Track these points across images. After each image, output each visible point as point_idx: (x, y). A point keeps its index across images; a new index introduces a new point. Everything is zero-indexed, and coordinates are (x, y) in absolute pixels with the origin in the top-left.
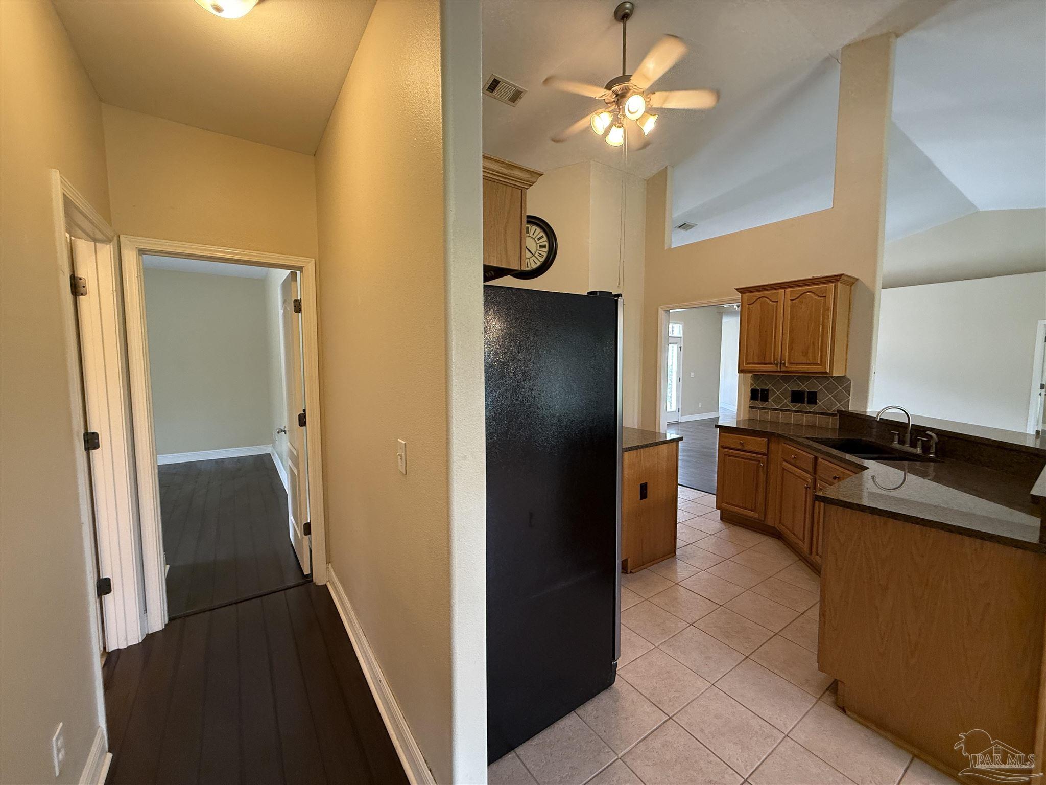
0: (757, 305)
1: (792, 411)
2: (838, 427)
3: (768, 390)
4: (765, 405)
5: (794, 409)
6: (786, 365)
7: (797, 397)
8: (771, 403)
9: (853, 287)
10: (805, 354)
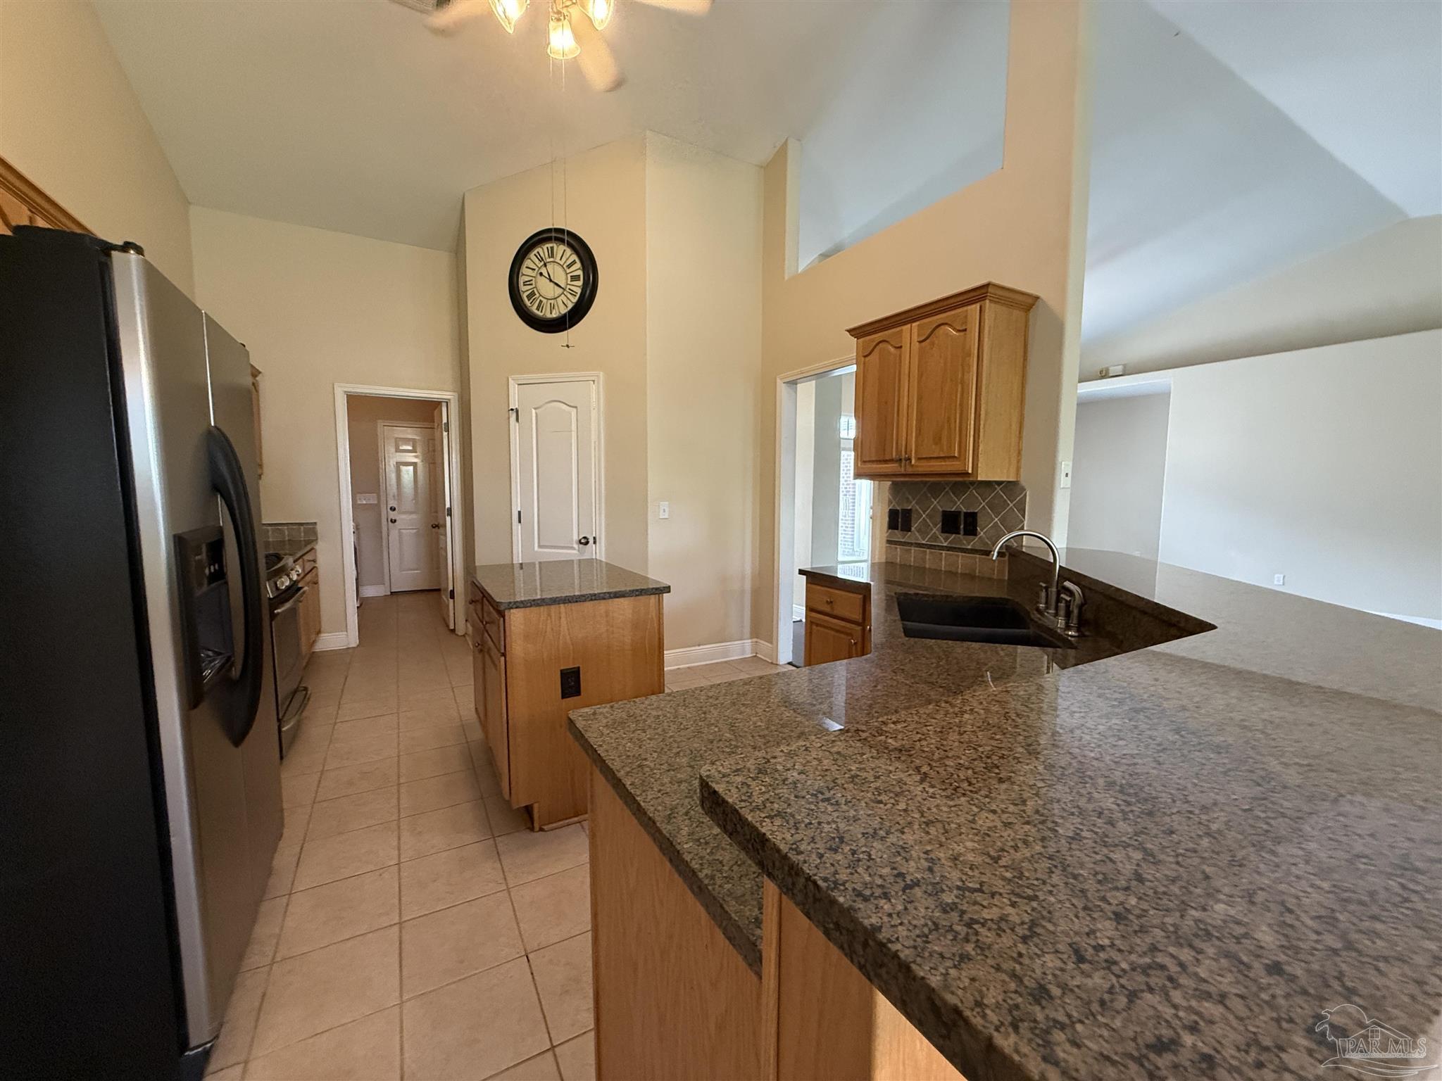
0: (875, 357)
1: (942, 548)
2: (1006, 578)
3: (911, 510)
4: (908, 537)
5: (945, 544)
6: (913, 462)
7: (951, 523)
8: (914, 535)
9: (1031, 314)
10: (937, 440)
